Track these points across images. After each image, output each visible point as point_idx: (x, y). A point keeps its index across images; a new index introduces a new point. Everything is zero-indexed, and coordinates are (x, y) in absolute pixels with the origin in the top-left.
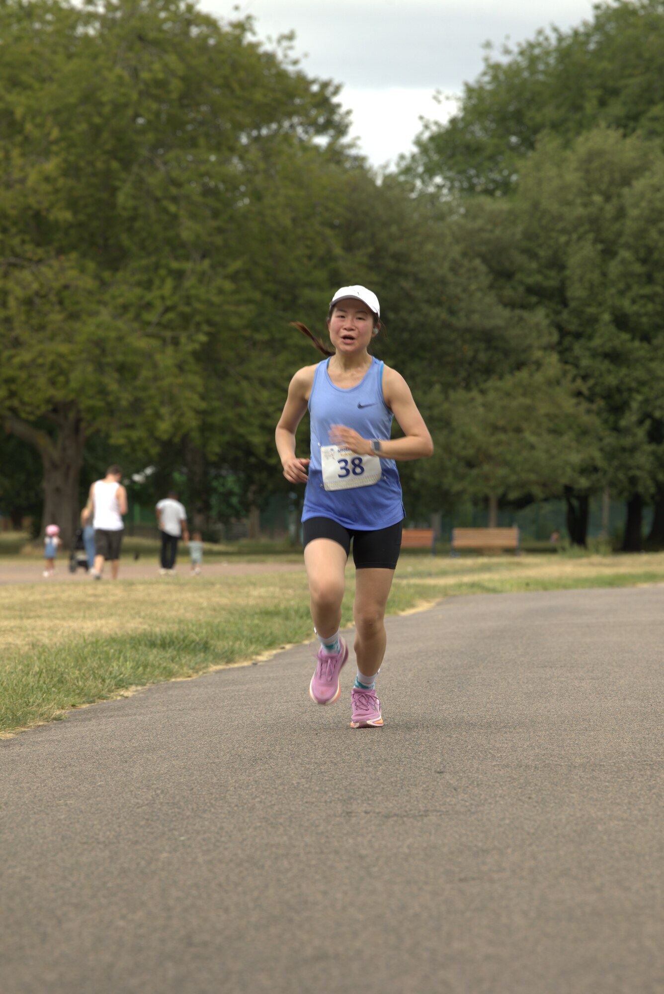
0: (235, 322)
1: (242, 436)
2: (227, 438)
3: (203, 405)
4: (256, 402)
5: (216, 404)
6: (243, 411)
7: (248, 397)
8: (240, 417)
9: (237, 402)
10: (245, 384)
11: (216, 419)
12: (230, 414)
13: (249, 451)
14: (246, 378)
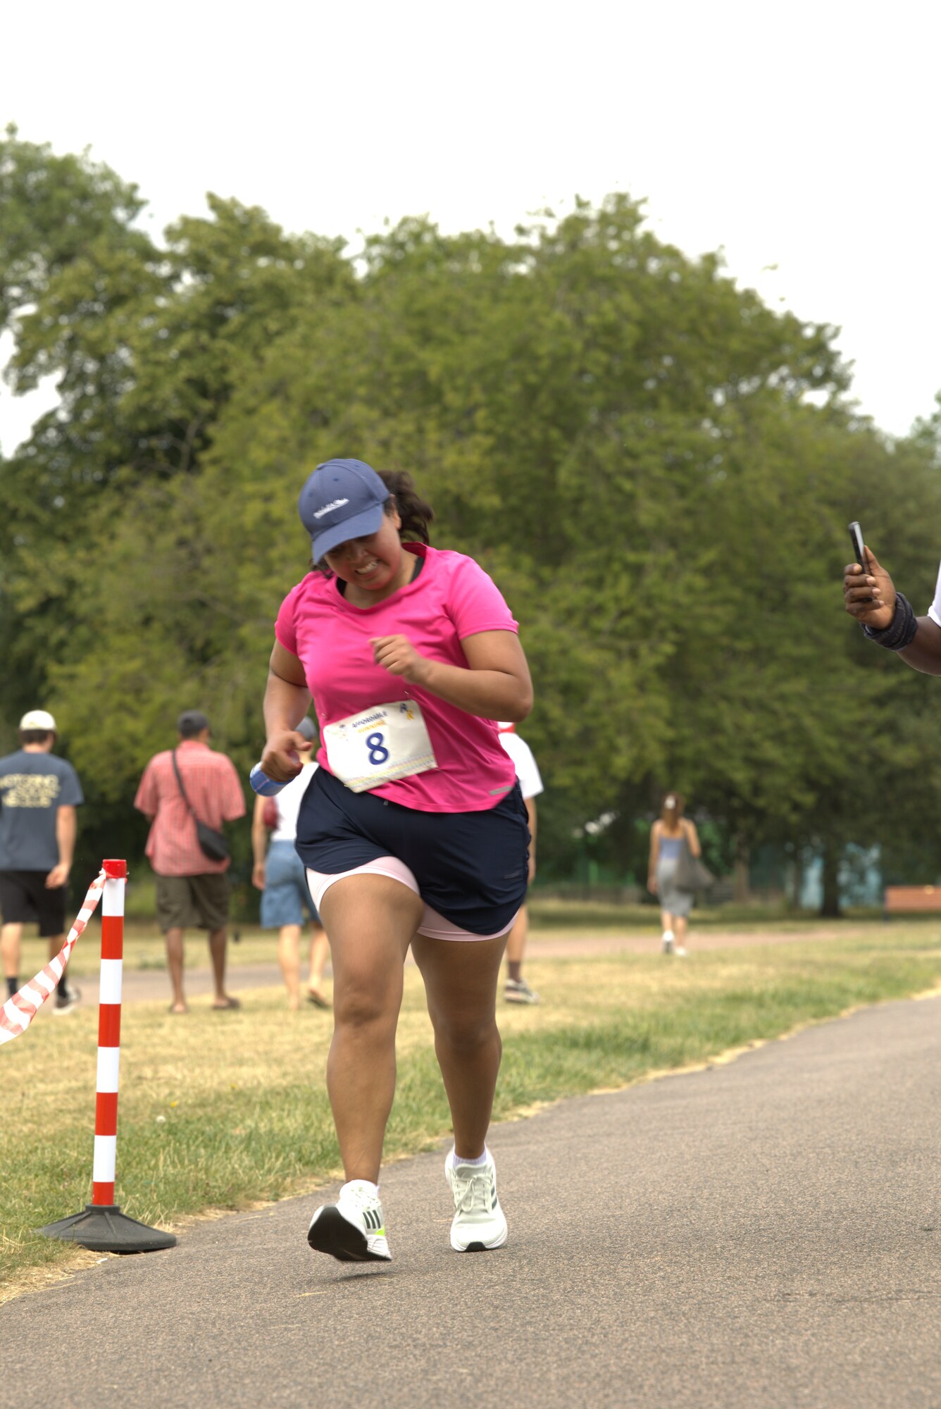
0: (709, 627)
1: (721, 772)
2: (701, 774)
3: (670, 734)
4: (739, 728)
5: (687, 732)
6: (721, 740)
7: (727, 722)
8: (718, 749)
9: (713, 728)
10: (723, 706)
11: (687, 752)
12: (704, 744)
13: (730, 790)
14: (726, 698)
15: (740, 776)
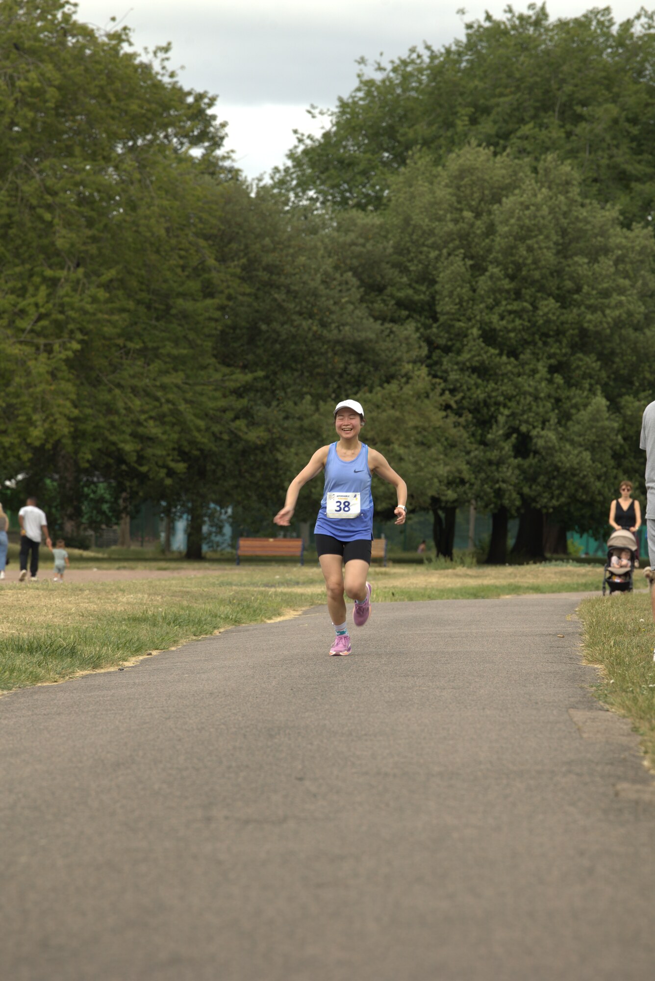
0: (108, 330)
1: (114, 444)
2: (98, 445)
3: (76, 412)
4: (128, 409)
5: (89, 411)
6: (116, 419)
7: (120, 405)
8: (112, 423)
9: (110, 410)
10: (117, 391)
11: (89, 427)
12: (102, 422)
13: (120, 458)
14: (119, 386)
15: (129, 447)
